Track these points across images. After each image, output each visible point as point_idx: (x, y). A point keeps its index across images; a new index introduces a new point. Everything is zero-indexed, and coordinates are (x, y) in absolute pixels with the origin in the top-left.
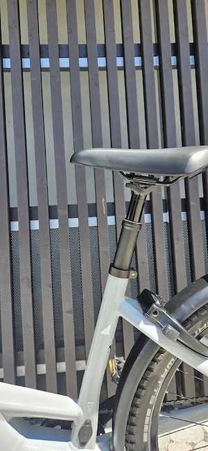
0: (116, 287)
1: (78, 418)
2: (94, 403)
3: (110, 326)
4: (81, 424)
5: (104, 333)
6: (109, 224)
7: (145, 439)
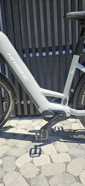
0: (76, 58)
1: (63, 97)
2: (68, 93)
3: (73, 70)
4: (64, 99)
5: (72, 73)
6: (70, 53)
7: (82, 104)
